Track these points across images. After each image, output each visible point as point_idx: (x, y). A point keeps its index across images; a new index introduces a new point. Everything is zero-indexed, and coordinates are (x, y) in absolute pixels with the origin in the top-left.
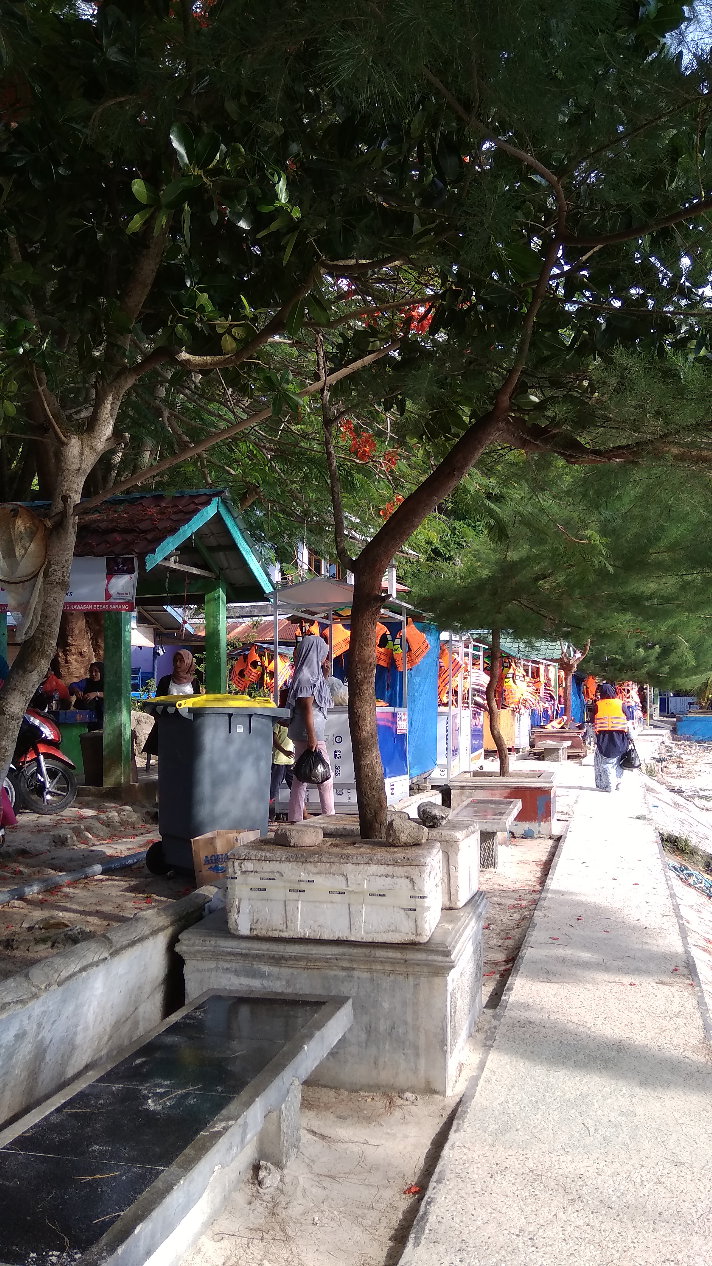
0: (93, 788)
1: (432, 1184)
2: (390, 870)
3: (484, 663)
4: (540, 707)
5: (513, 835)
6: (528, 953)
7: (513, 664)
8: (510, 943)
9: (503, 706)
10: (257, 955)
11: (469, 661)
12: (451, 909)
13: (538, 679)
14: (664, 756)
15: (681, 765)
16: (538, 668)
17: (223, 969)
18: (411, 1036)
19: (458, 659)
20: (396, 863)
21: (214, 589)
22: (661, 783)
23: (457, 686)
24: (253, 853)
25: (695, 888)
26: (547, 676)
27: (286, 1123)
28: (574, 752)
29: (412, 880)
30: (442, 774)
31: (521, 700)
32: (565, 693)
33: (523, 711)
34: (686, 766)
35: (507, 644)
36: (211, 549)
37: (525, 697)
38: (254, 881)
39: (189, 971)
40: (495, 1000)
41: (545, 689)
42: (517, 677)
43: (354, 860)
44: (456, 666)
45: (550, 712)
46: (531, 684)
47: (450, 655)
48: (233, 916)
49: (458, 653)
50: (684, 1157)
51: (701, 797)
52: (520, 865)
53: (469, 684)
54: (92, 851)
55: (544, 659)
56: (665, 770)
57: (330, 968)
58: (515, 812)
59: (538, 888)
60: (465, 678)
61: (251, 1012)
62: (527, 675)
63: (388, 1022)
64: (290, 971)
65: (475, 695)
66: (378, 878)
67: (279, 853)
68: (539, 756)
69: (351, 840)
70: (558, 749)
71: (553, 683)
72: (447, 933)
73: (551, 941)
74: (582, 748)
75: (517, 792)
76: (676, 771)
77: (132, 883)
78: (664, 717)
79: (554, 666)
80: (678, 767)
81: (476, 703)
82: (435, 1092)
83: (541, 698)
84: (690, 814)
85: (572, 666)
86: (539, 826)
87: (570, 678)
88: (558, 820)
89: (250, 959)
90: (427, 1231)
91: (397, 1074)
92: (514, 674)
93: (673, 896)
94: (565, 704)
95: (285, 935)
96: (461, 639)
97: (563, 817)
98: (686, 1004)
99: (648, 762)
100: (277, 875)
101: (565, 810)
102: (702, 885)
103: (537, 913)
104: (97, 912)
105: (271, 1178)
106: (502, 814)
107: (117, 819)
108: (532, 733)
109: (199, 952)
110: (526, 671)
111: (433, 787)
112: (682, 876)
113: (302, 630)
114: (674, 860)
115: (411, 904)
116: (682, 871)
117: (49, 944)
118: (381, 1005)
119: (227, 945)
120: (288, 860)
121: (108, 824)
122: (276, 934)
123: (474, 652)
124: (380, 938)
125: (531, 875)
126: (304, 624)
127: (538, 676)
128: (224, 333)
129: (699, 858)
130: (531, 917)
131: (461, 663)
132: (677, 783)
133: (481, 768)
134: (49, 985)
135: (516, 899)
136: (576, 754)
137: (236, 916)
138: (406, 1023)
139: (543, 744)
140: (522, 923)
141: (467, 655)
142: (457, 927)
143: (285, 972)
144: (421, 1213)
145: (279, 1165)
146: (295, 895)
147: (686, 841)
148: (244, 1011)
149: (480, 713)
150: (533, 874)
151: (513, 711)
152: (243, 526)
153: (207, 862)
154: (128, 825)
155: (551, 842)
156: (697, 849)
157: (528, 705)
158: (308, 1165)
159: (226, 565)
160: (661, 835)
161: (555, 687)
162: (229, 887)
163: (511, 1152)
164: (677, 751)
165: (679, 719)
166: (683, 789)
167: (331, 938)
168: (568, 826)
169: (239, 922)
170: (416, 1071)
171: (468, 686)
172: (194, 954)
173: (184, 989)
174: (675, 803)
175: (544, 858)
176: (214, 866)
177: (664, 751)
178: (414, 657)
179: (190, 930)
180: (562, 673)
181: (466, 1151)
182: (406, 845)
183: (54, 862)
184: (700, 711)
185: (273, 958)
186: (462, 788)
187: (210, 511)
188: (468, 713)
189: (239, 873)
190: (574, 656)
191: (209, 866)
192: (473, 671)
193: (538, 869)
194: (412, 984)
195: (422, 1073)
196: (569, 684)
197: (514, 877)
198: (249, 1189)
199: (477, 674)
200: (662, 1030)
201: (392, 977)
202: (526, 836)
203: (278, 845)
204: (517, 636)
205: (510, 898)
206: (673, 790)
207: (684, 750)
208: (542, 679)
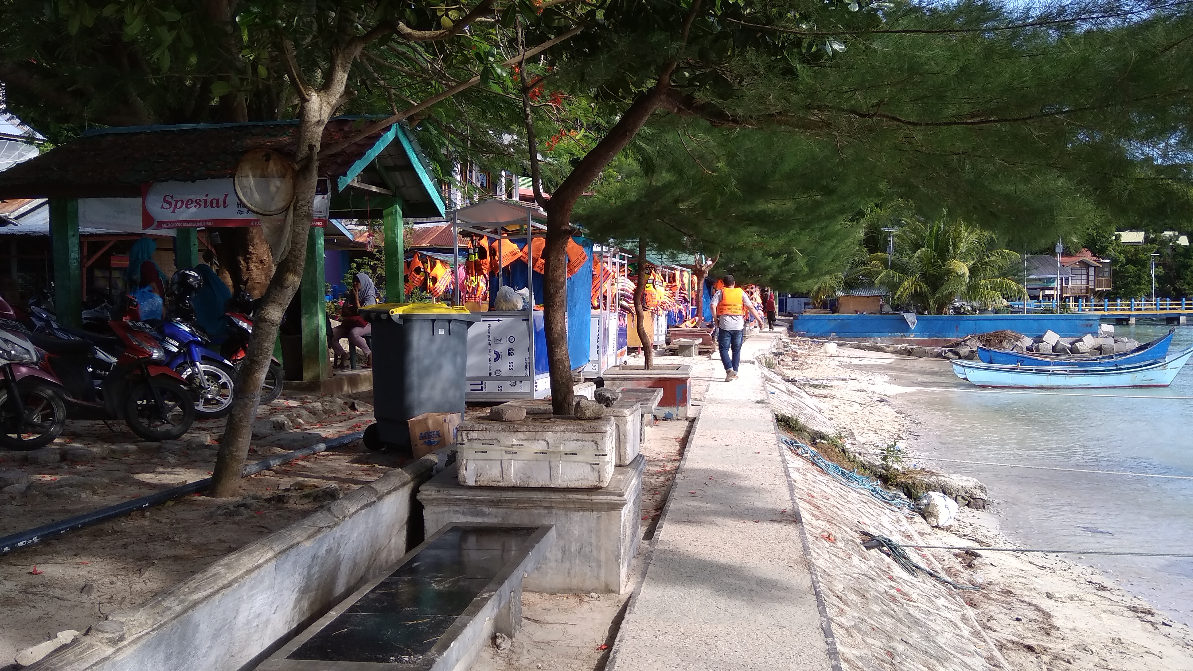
0: (295, 383)
1: (616, 643)
2: (579, 436)
3: (628, 270)
4: (676, 309)
5: (655, 418)
6: (672, 506)
7: (653, 271)
8: (658, 497)
9: (645, 309)
10: (480, 500)
11: (617, 269)
12: (620, 466)
13: (674, 284)
14: (781, 351)
15: (796, 358)
16: (674, 274)
17: (454, 511)
18: (595, 553)
19: (608, 268)
20: (584, 432)
21: (392, 205)
22: (778, 374)
23: (606, 291)
24: (477, 426)
25: (802, 457)
26: (682, 281)
27: (514, 608)
28: (704, 348)
29: (596, 443)
30: (594, 368)
31: (660, 303)
32: (697, 296)
33: (661, 312)
34: (800, 359)
35: (652, 256)
36: (388, 169)
37: (663, 300)
38: (478, 446)
39: (428, 514)
40: (649, 535)
41: (680, 293)
42: (657, 283)
43: (554, 429)
44: (607, 274)
45: (684, 313)
46: (668, 289)
47: (602, 265)
48: (463, 472)
49: (607, 263)
50: (785, 623)
51: (811, 386)
52: (663, 441)
53: (616, 289)
54: (309, 434)
55: (679, 266)
56: (781, 363)
57: (535, 507)
58: (659, 399)
59: (678, 457)
60: (612, 284)
61: (477, 541)
62: (665, 281)
63: (578, 544)
64: (505, 510)
65: (621, 300)
66: (571, 442)
67: (497, 426)
68: (674, 352)
69: (547, 416)
70: (691, 346)
71: (687, 288)
72: (619, 481)
73: (690, 494)
74: (711, 344)
75: (660, 382)
76: (790, 363)
77: (355, 457)
78: (782, 316)
79: (688, 272)
80: (793, 360)
81: (622, 307)
82: (612, 592)
83: (676, 301)
84: (802, 400)
85: (704, 272)
86: (678, 410)
87: (702, 282)
88: (692, 405)
89: (475, 503)
90: (616, 667)
91: (584, 580)
92: (654, 280)
93: (784, 461)
94: (697, 305)
95: (502, 484)
96: (609, 249)
97: (697, 403)
98: (791, 534)
99: (767, 356)
100: (495, 442)
101: (698, 397)
102: (808, 455)
103: (678, 476)
104: (335, 477)
105: (505, 644)
106: (647, 400)
107: (321, 408)
108: (668, 332)
109: (435, 499)
110: (664, 276)
111: (586, 380)
112: (792, 448)
113: (472, 243)
114: (786, 436)
115: (596, 460)
116: (792, 444)
117: (311, 499)
118: (572, 532)
119: (457, 494)
120: (504, 430)
121: (313, 412)
122: (495, 484)
123: (620, 261)
124: (573, 485)
125: (672, 449)
126: (474, 238)
127: (674, 281)
128: (443, 15)
129: (806, 434)
130: (674, 479)
131: (610, 271)
132: (790, 374)
133: (626, 362)
134: (345, 517)
135: (660, 466)
136: (706, 350)
137: (464, 472)
138: (591, 544)
139: (678, 342)
140: (667, 483)
141: (614, 264)
142: (627, 477)
143: (501, 511)
144: (610, 658)
145: (510, 636)
146: (509, 456)
147: (796, 421)
148: (472, 540)
149: (625, 315)
150: (673, 448)
151: (652, 313)
152: (418, 148)
153: (422, 437)
154: (331, 413)
155: (687, 423)
156: (805, 426)
157: (665, 307)
158: (529, 637)
159: (401, 183)
160: (777, 416)
161: (688, 291)
162: (459, 451)
163: (668, 624)
164: (793, 346)
165: (795, 318)
166: (796, 379)
167: (537, 486)
168: (701, 409)
169: (466, 477)
170: (598, 578)
171: (615, 292)
172: (431, 501)
173: (424, 526)
174: (789, 391)
175: (682, 435)
176: (427, 440)
177: (781, 347)
178: (572, 267)
179: (427, 483)
180: (695, 278)
181: (637, 624)
182: (590, 419)
183: (282, 442)
184: (814, 310)
185: (492, 501)
186: (613, 379)
187: (390, 136)
188: (616, 315)
189: (466, 440)
190: (706, 263)
191: (424, 441)
192: (619, 278)
193: (678, 444)
194: (595, 516)
195: (603, 579)
196: (701, 289)
197: (657, 450)
198: (491, 651)
199: (623, 281)
200: (773, 550)
201: (581, 513)
202: (667, 418)
203: (492, 420)
204: (661, 250)
205: (656, 465)
206: (787, 380)
207: (798, 345)
208: (678, 283)
